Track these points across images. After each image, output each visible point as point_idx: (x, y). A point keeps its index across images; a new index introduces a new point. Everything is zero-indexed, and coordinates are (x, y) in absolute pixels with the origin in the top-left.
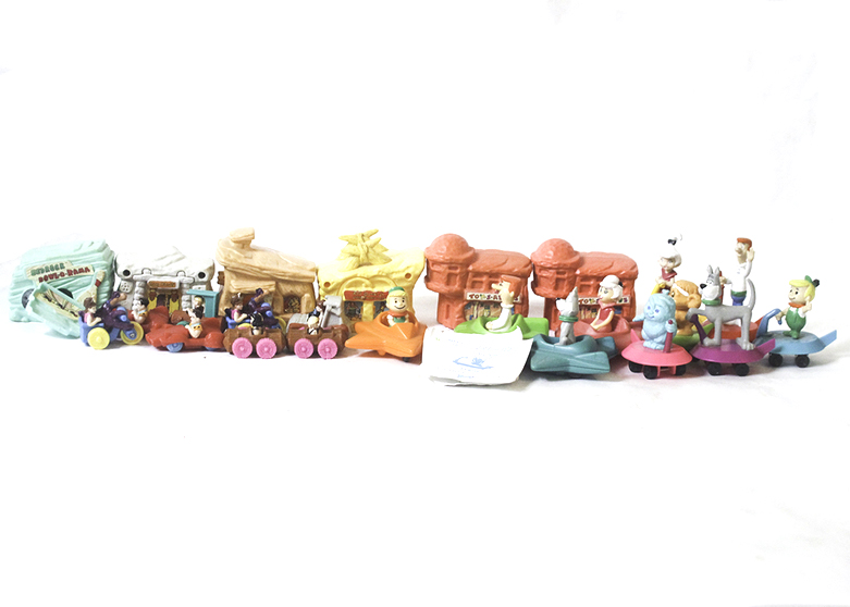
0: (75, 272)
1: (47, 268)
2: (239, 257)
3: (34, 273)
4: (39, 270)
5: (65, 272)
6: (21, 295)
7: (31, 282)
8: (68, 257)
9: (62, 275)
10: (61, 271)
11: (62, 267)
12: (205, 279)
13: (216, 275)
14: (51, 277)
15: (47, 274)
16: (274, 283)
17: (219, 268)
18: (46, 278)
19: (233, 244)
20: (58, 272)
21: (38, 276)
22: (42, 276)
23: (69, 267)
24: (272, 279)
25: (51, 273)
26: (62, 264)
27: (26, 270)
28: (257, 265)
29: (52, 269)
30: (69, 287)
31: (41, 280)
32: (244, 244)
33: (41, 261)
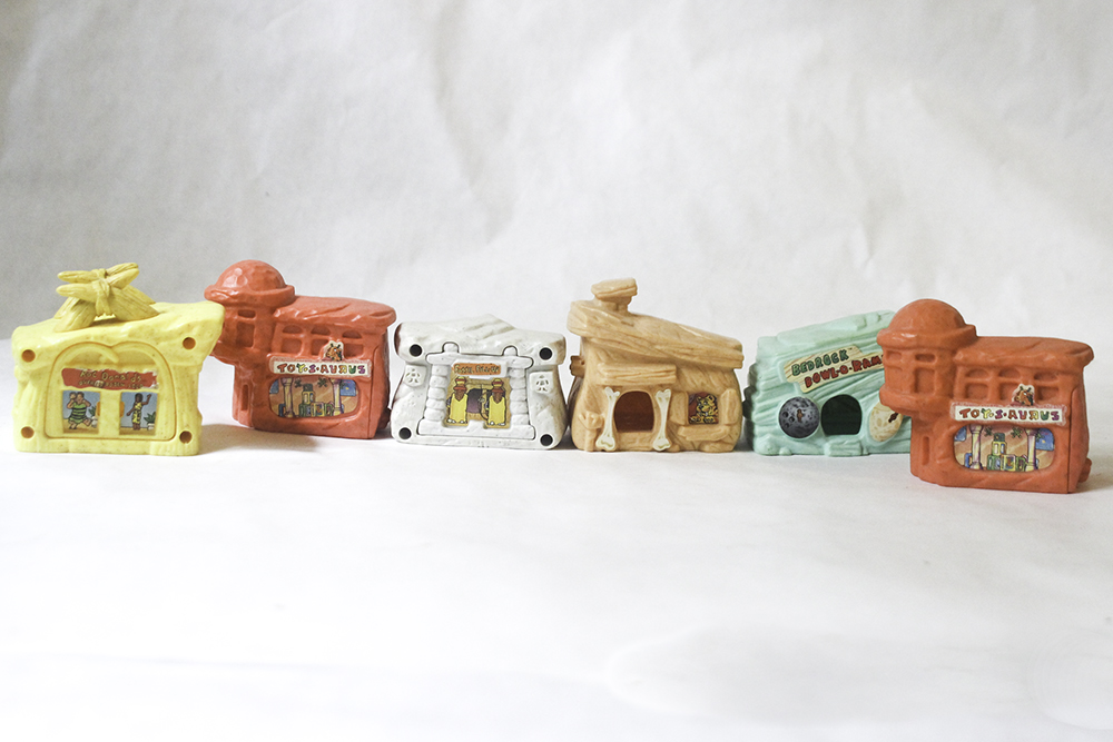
0: (866, 363)
1: (818, 360)
2: (613, 322)
3: (797, 370)
4: (805, 364)
5: (849, 365)
6: (777, 410)
7: (790, 385)
8: (852, 339)
9: (844, 370)
10: (841, 363)
11: (845, 357)
12: (552, 361)
13: (568, 361)
14: (825, 375)
15: (818, 371)
16: (673, 368)
17: (574, 348)
18: (816, 378)
19: (600, 303)
20: (837, 366)
21: (803, 376)
22: (810, 374)
23: (853, 356)
24: (670, 361)
25: (826, 368)
26: (843, 352)
27: (783, 367)
28: (644, 335)
29: (827, 360)
30: (855, 390)
31: (808, 382)
32: (618, 301)
33: (806, 349)
